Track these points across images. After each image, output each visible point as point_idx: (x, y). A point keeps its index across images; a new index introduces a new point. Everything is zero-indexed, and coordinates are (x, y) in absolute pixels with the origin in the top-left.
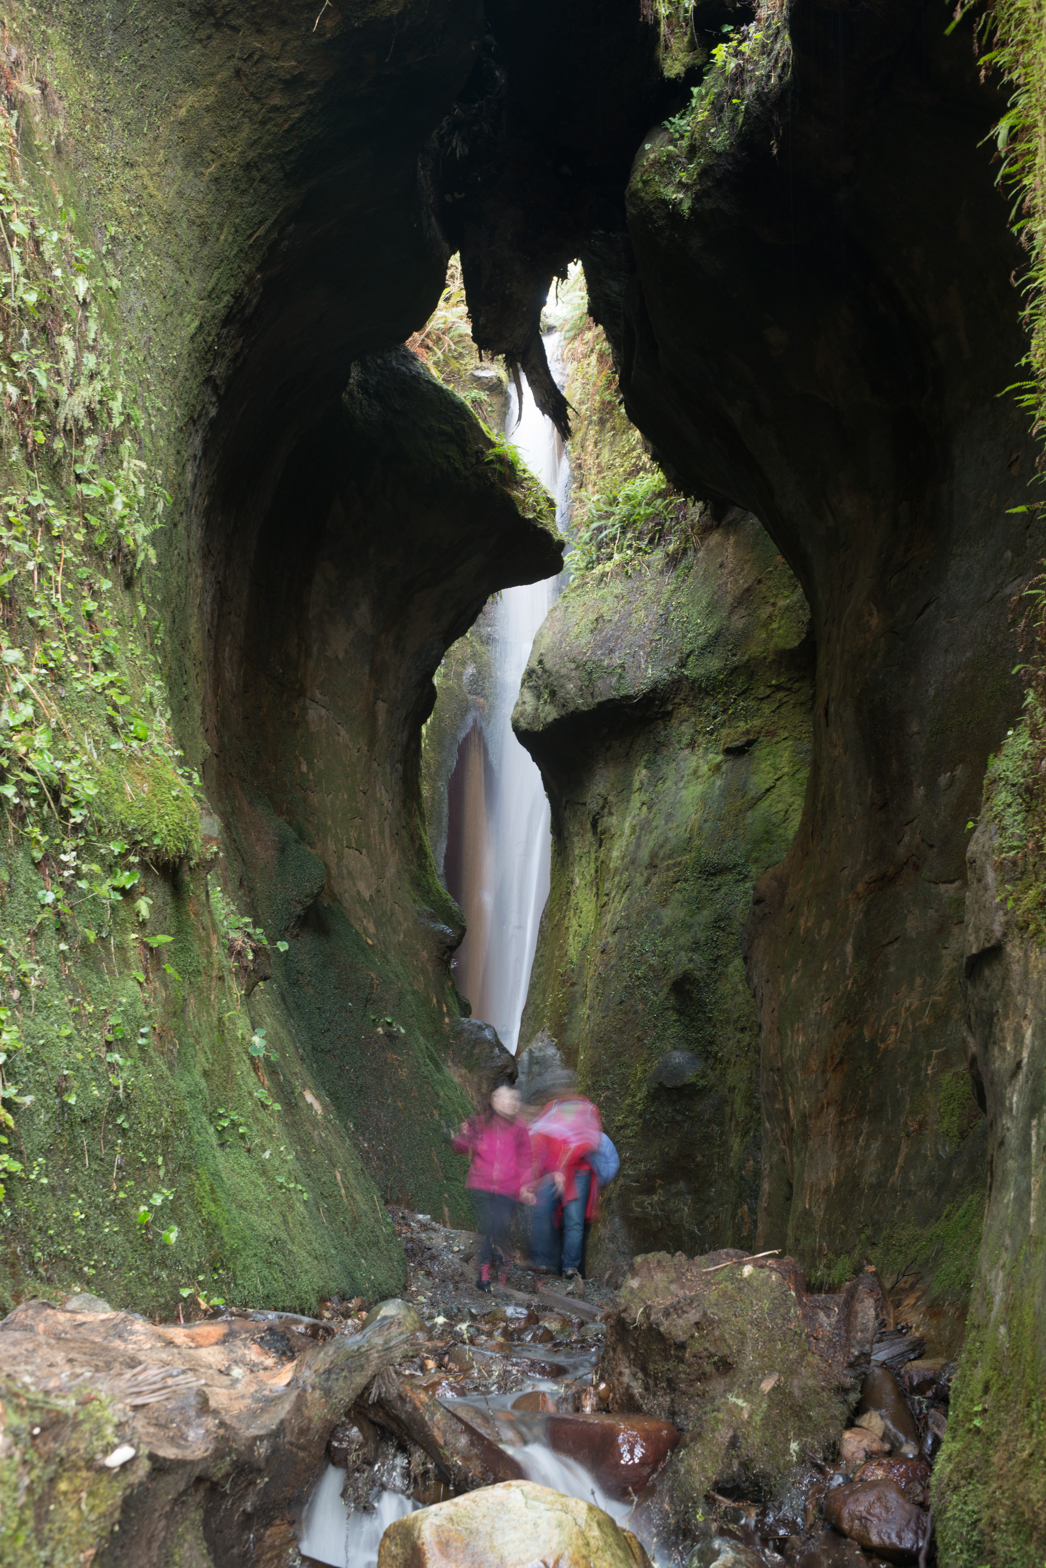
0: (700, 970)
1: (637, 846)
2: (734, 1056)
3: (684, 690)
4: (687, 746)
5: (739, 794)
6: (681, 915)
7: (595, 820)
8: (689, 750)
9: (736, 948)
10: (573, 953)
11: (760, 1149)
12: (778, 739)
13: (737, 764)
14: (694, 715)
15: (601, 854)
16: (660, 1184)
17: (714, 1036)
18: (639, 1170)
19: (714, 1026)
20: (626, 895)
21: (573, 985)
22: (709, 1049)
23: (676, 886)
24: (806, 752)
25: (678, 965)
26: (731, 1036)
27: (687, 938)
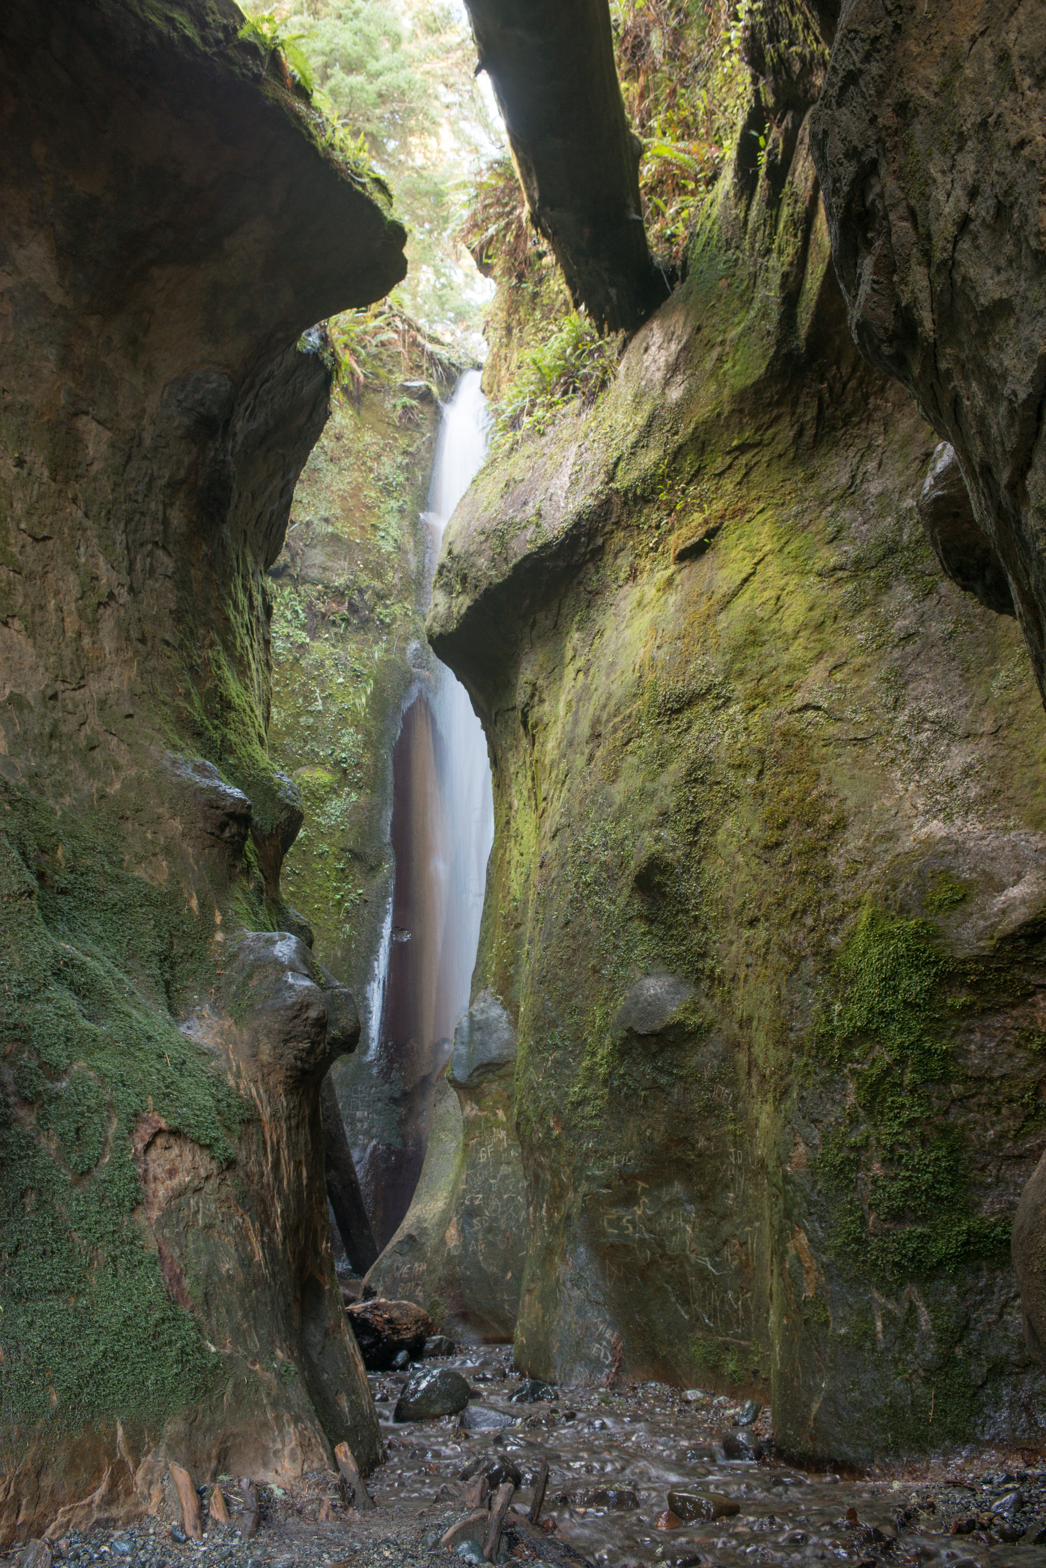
0: (674, 849)
1: (576, 723)
2: (743, 967)
3: (617, 510)
4: (627, 580)
5: (704, 598)
6: (639, 784)
7: (525, 715)
8: (631, 583)
9: (725, 803)
10: (516, 888)
11: (814, 1121)
12: (750, 515)
13: (696, 567)
14: (631, 536)
15: (536, 755)
16: (643, 1189)
17: (706, 943)
18: (610, 1168)
19: (705, 929)
20: (566, 786)
21: (518, 926)
22: (700, 966)
23: (629, 748)
24: (796, 516)
25: (640, 851)
26: (734, 937)
27: (650, 813)
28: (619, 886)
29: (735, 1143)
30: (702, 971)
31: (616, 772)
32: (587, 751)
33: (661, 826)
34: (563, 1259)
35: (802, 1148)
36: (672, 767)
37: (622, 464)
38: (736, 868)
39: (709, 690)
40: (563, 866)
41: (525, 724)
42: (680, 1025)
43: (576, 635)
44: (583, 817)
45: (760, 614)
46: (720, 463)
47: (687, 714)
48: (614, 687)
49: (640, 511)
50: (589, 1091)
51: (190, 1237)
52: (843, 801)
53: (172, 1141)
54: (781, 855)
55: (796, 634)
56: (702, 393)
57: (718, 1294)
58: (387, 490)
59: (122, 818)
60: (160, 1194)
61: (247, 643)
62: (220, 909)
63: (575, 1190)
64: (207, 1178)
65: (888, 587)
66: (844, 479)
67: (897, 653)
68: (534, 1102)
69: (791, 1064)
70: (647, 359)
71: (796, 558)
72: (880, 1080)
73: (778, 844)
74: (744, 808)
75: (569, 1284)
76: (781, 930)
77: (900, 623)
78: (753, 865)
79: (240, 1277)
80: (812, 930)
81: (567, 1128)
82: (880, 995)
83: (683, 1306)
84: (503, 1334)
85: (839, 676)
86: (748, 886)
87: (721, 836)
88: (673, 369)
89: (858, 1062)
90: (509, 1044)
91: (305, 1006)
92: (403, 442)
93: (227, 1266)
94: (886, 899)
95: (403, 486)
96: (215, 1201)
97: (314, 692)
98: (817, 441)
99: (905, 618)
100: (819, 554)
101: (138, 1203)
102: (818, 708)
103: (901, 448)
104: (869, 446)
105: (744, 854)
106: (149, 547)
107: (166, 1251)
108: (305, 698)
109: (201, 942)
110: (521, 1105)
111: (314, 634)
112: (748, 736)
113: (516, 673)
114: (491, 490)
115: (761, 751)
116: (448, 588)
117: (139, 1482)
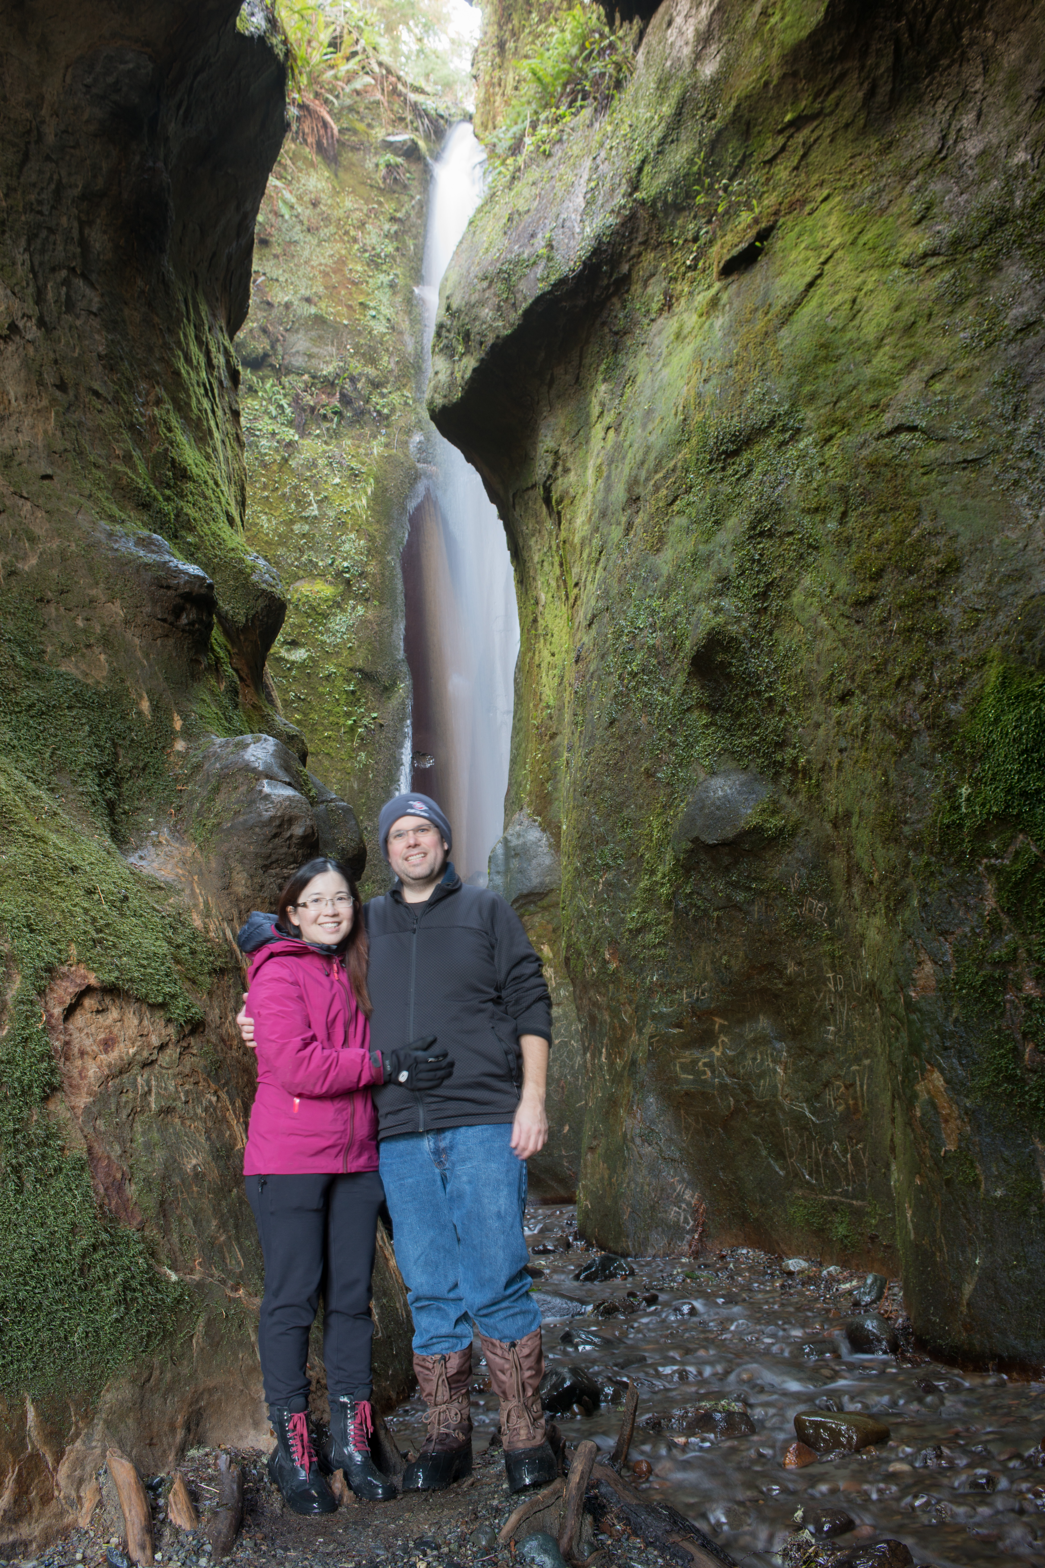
0: (738, 620)
1: (608, 489)
2: (836, 753)
3: (643, 226)
4: (661, 310)
5: (760, 314)
6: (690, 548)
7: (548, 490)
8: (665, 314)
9: (801, 557)
10: (548, 694)
11: (944, 933)
12: (812, 205)
13: (746, 279)
14: (664, 257)
15: (563, 535)
16: (721, 1026)
17: (785, 729)
18: (680, 1004)
19: (783, 712)
20: (601, 565)
21: (553, 736)
22: (779, 758)
23: (675, 508)
24: (870, 198)
25: (697, 627)
26: (821, 718)
27: (706, 580)
28: (672, 672)
29: (833, 968)
30: (782, 764)
31: (661, 539)
32: (624, 519)
33: (721, 594)
34: (630, 1112)
35: (928, 967)
36: (731, 522)
37: (647, 168)
38: (819, 634)
39: (772, 423)
40: (603, 657)
41: (547, 500)
42: (757, 830)
43: (603, 388)
44: (625, 595)
45: (832, 323)
46: (770, 146)
47: (746, 455)
48: (652, 438)
49: (673, 223)
50: (649, 916)
51: (138, 1127)
52: (954, 538)
53: (108, 1001)
54: (877, 612)
55: (880, 342)
56: (743, 60)
57: (820, 1145)
58: (375, 263)
59: (41, 600)
60: (91, 1073)
61: (206, 404)
62: (180, 712)
63: (640, 1032)
64: (162, 1047)
65: (997, 268)
66: (932, 142)
67: (1013, 350)
68: (585, 932)
69: (907, 864)
70: (672, 34)
71: (874, 248)
72: (1028, 876)
73: (872, 599)
74: (825, 561)
75: (638, 1141)
76: (884, 702)
77: (1014, 312)
78: (841, 627)
79: (214, 1174)
80: (925, 698)
81: (627, 960)
82: (1019, 772)
83: (776, 1160)
84: (563, 1193)
85: (938, 387)
86: (836, 654)
87: (797, 597)
88: (705, 38)
89: (996, 856)
90: (550, 870)
91: (286, 821)
92: (389, 207)
93: (192, 1162)
94: (1021, 652)
95: (393, 258)
96: (175, 1076)
97: (306, 495)
98: (894, 99)
99: (1022, 304)
100: (904, 240)
101: (54, 1089)
102: (913, 429)
103: (1008, 88)
104: (964, 94)
105: (829, 616)
106: (64, 273)
107: (98, 1149)
108: (298, 502)
109: (157, 753)
110: (569, 937)
111: (303, 432)
112: (826, 472)
113: (534, 444)
114: (492, 229)
115: (843, 489)
116: (448, 351)
117: (62, 1483)
